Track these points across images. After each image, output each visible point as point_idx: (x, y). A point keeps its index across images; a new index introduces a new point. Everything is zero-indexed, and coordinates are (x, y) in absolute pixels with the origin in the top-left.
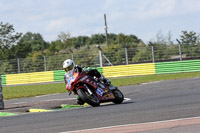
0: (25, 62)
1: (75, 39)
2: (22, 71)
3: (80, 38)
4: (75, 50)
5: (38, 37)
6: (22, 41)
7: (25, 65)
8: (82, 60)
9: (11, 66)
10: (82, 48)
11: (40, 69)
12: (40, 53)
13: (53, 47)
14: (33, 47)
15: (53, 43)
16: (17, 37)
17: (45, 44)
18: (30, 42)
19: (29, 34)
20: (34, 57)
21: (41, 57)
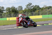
0: (35, 13)
1: (48, 7)
2: (34, 15)
3: (49, 7)
4: (48, 10)
5: (38, 6)
6: (34, 7)
7: (35, 14)
8: (50, 12)
9: (31, 14)
10: (50, 9)
11: (39, 15)
12: (39, 11)
13: (42, 9)
14: (37, 9)
15: (42, 8)
16: (33, 6)
17: (40, 8)
18: (36, 8)
19: (36, 6)
20: (37, 11)
21: (39, 12)
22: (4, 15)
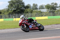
22: (57, 12)
